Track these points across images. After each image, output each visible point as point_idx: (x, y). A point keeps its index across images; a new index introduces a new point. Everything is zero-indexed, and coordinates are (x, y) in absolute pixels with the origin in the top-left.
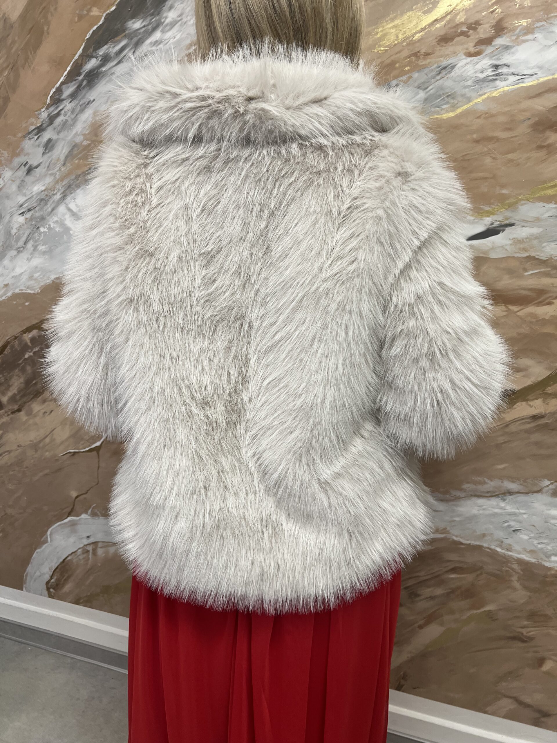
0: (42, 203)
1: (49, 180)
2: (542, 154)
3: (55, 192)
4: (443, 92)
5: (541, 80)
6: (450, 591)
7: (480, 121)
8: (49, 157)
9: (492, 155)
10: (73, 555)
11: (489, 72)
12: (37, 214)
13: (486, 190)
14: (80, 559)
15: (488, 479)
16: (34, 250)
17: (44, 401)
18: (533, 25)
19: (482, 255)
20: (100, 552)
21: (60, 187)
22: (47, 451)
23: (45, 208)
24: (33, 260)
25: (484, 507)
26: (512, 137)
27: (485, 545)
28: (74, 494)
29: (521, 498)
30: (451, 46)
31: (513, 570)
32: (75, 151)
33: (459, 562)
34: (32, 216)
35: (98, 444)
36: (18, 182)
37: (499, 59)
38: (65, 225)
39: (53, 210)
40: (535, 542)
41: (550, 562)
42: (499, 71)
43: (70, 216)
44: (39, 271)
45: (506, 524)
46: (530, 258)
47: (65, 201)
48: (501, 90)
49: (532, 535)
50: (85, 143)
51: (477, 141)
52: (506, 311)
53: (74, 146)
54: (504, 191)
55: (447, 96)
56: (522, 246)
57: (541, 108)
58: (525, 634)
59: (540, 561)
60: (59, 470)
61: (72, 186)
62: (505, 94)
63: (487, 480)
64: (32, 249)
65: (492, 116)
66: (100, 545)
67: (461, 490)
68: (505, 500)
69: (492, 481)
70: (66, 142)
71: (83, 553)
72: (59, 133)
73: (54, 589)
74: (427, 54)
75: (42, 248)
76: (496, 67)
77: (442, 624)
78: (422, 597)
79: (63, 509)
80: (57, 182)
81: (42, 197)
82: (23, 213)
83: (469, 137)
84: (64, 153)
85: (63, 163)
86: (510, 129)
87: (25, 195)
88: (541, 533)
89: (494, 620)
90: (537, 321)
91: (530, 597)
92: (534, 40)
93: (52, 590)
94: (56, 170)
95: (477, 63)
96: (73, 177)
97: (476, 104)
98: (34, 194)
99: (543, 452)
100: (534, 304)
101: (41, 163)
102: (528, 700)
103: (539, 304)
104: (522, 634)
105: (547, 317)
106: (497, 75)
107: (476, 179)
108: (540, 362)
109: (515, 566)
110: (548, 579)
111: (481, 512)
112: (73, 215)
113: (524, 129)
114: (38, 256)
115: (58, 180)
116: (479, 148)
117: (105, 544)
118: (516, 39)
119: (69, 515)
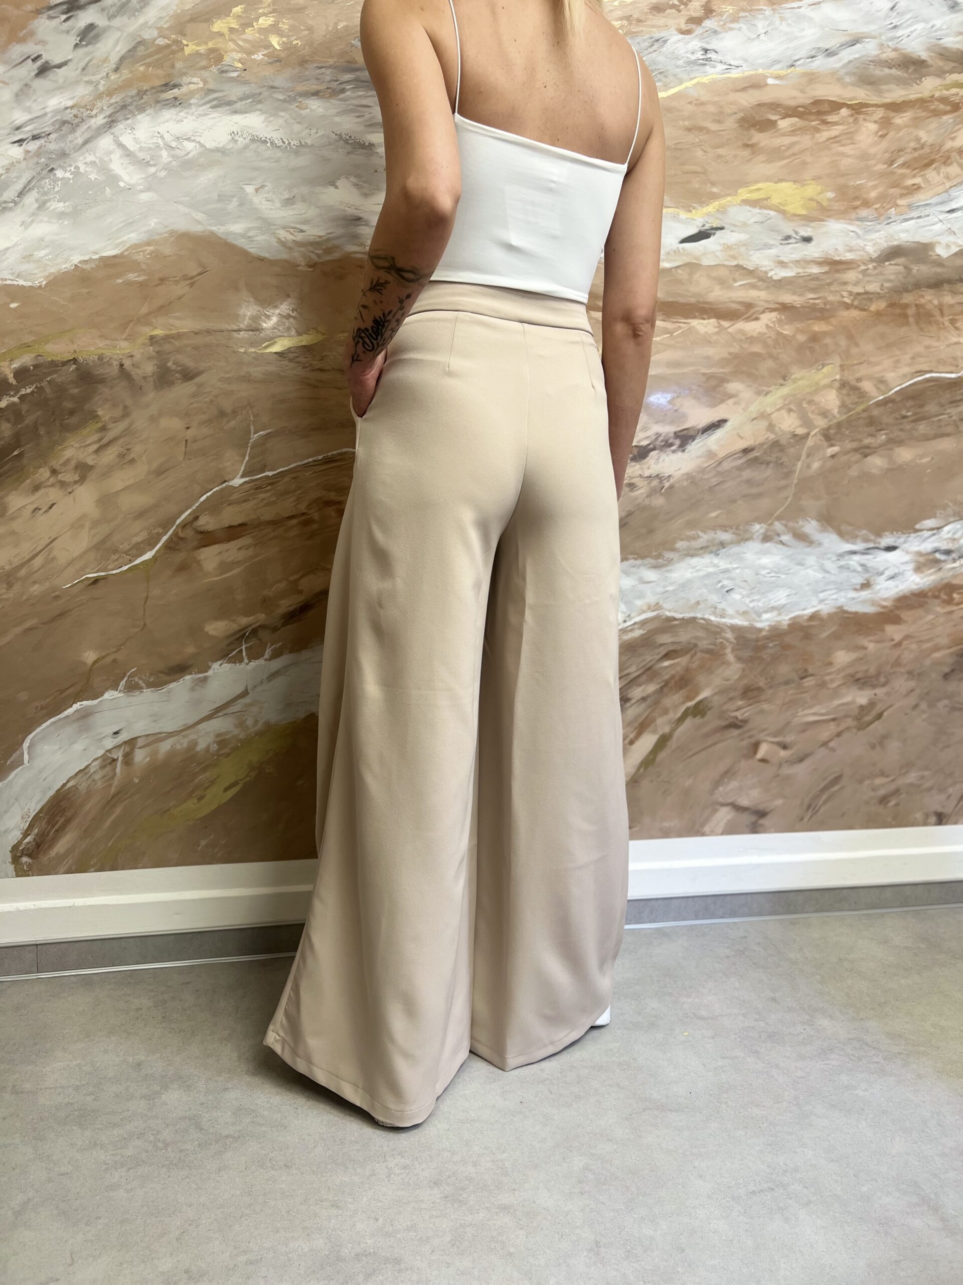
0: (64, 128)
1: (82, 92)
2: (746, 153)
3: (94, 112)
4: (656, 67)
5: (746, 74)
6: (663, 684)
7: (691, 108)
8: (87, 54)
9: (703, 147)
10: (80, 775)
11: (699, 55)
12: (52, 146)
13: (697, 186)
14: (94, 781)
15: (702, 531)
16: (39, 208)
17: (36, 488)
18: (738, 14)
19: (694, 261)
20: (140, 756)
21: (105, 106)
22: (34, 583)
23: (70, 137)
24: (34, 225)
25: (698, 568)
26: (720, 131)
27: (699, 615)
28: (90, 657)
29: (735, 549)
30: (663, 17)
31: (727, 640)
32: (141, 51)
33: (673, 643)
34: (40, 147)
35: (148, 556)
36: (16, 87)
37: (708, 43)
38: (110, 170)
39: (86, 142)
40: (748, 600)
41: (761, 621)
42: (709, 56)
43: (121, 156)
44: (47, 246)
45: (720, 585)
46: (739, 267)
47: (113, 130)
48: (710, 77)
49: (745, 593)
50: (161, 42)
51: (689, 130)
52: (718, 327)
53: (139, 43)
54: (715, 190)
55: (660, 73)
56: (731, 253)
57: (745, 103)
58: (740, 718)
59: (752, 623)
60: (62, 615)
61: (129, 108)
62: (714, 82)
63: (700, 534)
64: (36, 205)
65: (702, 104)
66: (140, 743)
67: (673, 550)
68: (718, 555)
69: (705, 533)
70: (125, 34)
71: (102, 767)
72: (111, 17)
73: (30, 856)
74: (639, 21)
75: (57, 206)
76: (706, 51)
77: (654, 732)
78: (633, 701)
79: (62, 692)
80: (100, 96)
81: (65, 119)
82: (20, 142)
83: (681, 123)
84: (119, 52)
85: (114, 66)
86: (719, 122)
87: (29, 110)
88: (753, 588)
89: (709, 709)
90: (747, 338)
91: (744, 670)
92: (739, 29)
93: (25, 859)
94: (98, 77)
95: (688, 42)
96: (134, 92)
97: (687, 88)
98: (48, 110)
99: (754, 491)
100: (744, 319)
101: (70, 60)
102: (744, 802)
103: (748, 319)
104: (736, 718)
105: (755, 334)
106: (706, 60)
107: (687, 173)
108: (750, 386)
109: (729, 635)
110: (760, 643)
111: (695, 574)
112: (128, 156)
113: (730, 123)
114: (46, 219)
115: (103, 93)
116: (692, 138)
117: (151, 739)
118: (724, 25)
119: (77, 698)
